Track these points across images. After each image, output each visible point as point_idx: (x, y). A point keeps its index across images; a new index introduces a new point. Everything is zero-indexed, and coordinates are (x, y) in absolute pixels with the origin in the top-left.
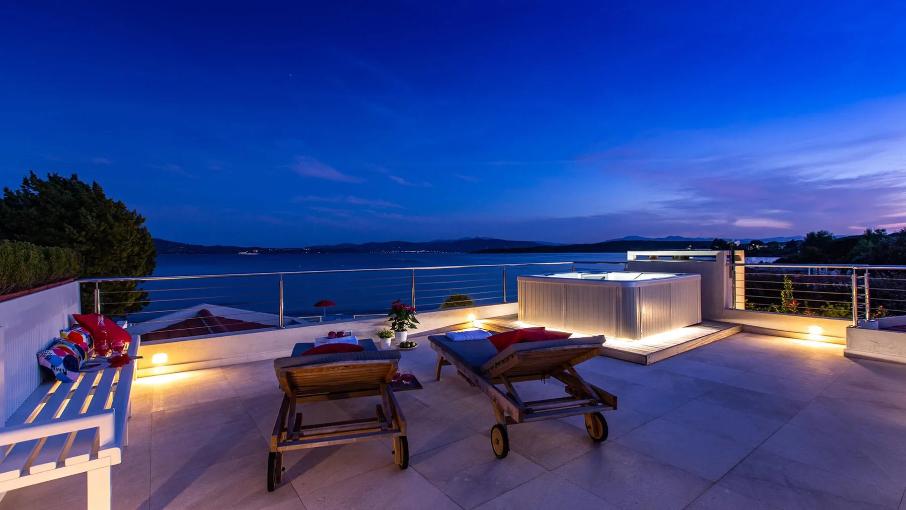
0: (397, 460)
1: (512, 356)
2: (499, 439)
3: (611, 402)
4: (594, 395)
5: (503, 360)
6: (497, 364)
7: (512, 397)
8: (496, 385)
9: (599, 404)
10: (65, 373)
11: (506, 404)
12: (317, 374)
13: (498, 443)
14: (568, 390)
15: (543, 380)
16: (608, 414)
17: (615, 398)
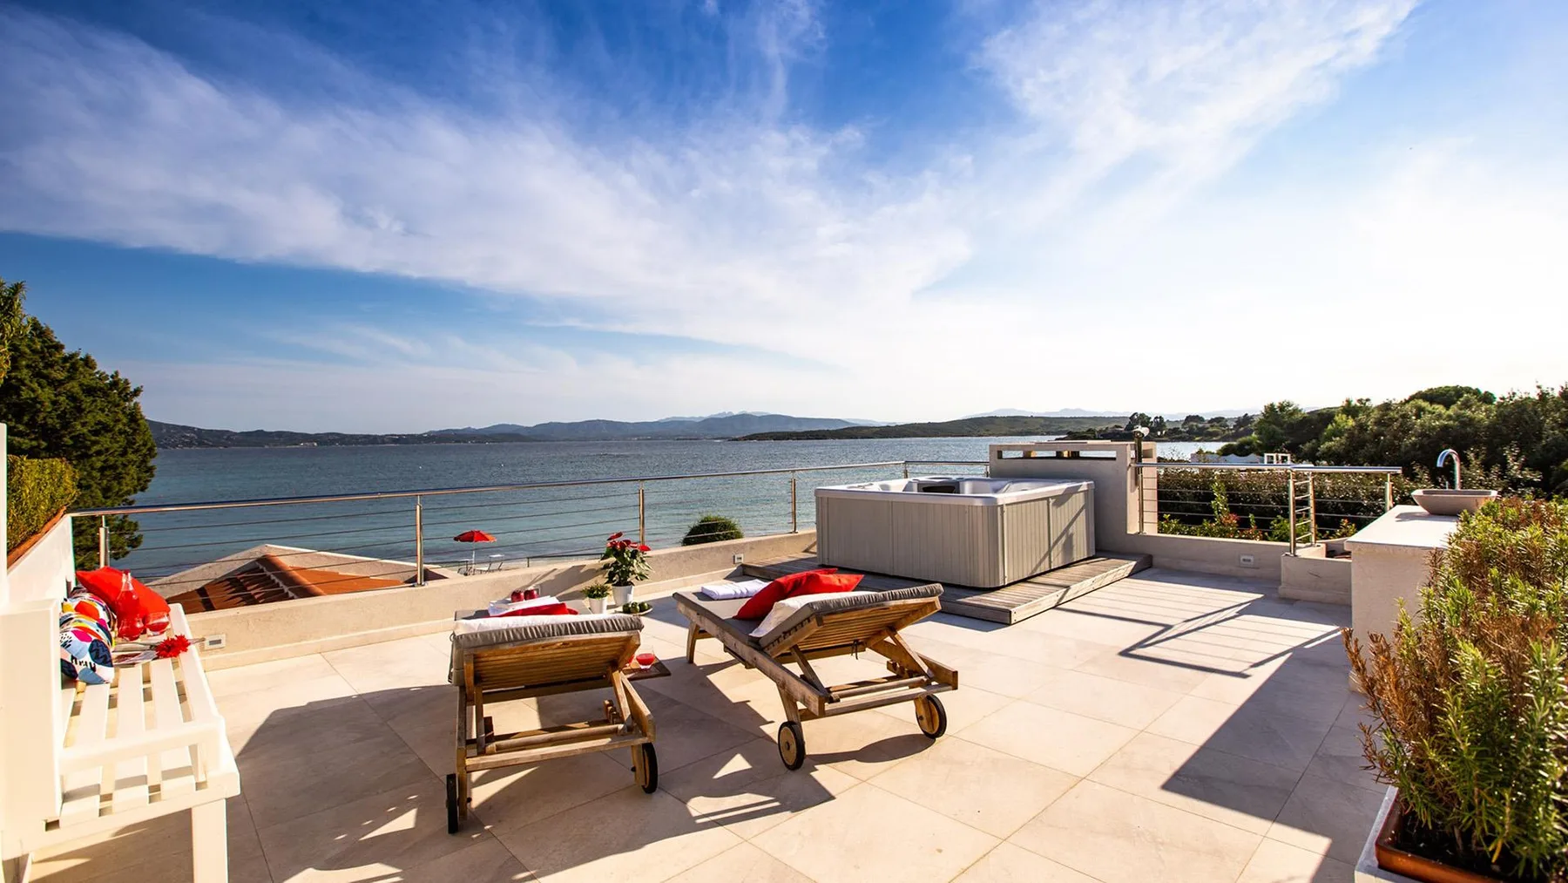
0: (641, 779)
1: (808, 619)
2: (790, 743)
3: (948, 679)
4: (925, 669)
5: (795, 627)
6: (785, 633)
7: (810, 680)
8: (784, 665)
9: (934, 683)
10: (94, 669)
11: (800, 689)
12: (515, 656)
13: (789, 749)
14: (891, 667)
15: (854, 654)
16: (945, 697)
17: (955, 674)
